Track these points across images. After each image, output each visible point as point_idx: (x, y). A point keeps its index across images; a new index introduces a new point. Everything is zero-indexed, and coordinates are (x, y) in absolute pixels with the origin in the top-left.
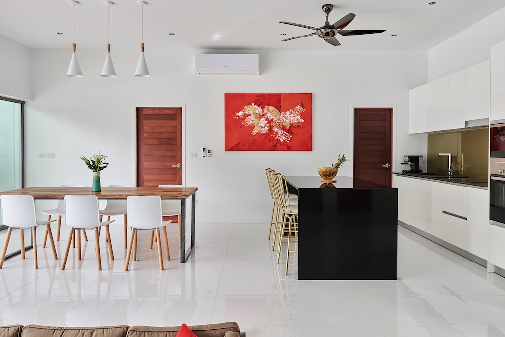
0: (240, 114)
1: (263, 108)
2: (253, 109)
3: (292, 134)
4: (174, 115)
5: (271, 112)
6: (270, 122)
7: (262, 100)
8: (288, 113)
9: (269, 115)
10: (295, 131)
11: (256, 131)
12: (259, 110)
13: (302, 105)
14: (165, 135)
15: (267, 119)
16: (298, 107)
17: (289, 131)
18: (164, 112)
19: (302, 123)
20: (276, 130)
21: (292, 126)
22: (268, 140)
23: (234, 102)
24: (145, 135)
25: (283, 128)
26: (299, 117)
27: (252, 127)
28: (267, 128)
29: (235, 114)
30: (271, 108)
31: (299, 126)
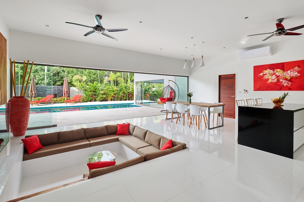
0: (261, 74)
1: (274, 70)
2: (267, 71)
3: (292, 82)
5: (279, 72)
6: (278, 77)
7: (273, 67)
8: (289, 72)
9: (277, 74)
10: (294, 80)
11: (270, 81)
12: (271, 71)
13: (299, 67)
14: (229, 85)
15: (276, 75)
16: (296, 68)
17: (290, 81)
18: (229, 76)
19: (299, 76)
20: (281, 80)
21: (292, 78)
22: (276, 85)
23: (258, 69)
24: (222, 85)
25: (286, 79)
26: (297, 73)
27: (268, 80)
28: (276, 80)
29: (259, 74)
30: (278, 70)
31: (297, 78)
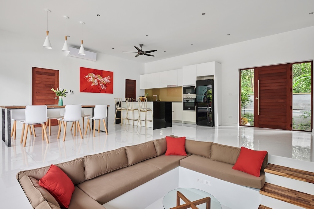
0: (87, 76)
1: (96, 75)
2: (92, 75)
3: (106, 87)
4: (54, 74)
5: (99, 78)
6: (99, 81)
7: (96, 72)
8: (105, 78)
9: (98, 78)
10: (107, 85)
11: (93, 85)
12: (94, 76)
13: (110, 76)
14: (49, 83)
15: (97, 80)
16: (109, 76)
17: (105, 85)
18: (48, 71)
19: (110, 83)
20: (101, 84)
21: (106, 83)
22: (98, 88)
23: (84, 71)
24: (37, 82)
25: (103, 84)
26: (109, 80)
27: (91, 83)
28: (97, 84)
29: (85, 76)
30: (99, 76)
31: (109, 84)
